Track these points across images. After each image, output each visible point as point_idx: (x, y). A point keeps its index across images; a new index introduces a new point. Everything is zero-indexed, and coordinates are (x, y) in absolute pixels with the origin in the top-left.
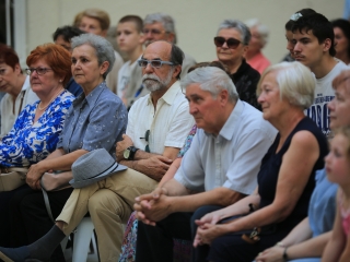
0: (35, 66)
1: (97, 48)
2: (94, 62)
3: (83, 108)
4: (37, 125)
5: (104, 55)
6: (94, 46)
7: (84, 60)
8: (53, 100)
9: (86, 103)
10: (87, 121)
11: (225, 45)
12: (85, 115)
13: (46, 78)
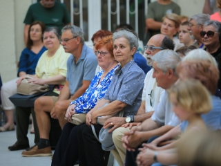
0: (100, 50)
1: (129, 39)
2: (128, 48)
3: (120, 75)
4: (100, 86)
5: (133, 43)
6: (127, 38)
7: (122, 46)
8: (110, 71)
9: (122, 72)
10: (121, 83)
11: (206, 36)
12: (120, 80)
13: (106, 58)
